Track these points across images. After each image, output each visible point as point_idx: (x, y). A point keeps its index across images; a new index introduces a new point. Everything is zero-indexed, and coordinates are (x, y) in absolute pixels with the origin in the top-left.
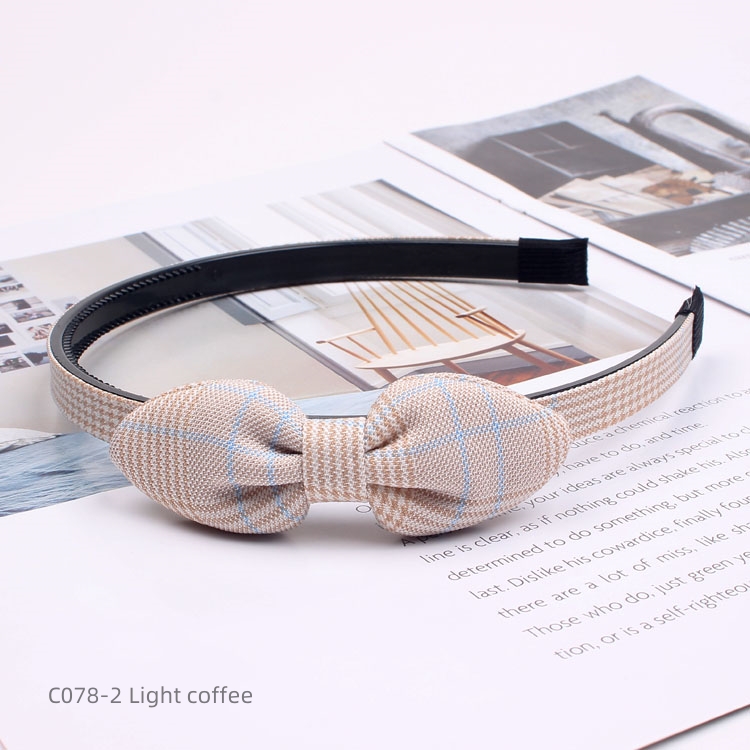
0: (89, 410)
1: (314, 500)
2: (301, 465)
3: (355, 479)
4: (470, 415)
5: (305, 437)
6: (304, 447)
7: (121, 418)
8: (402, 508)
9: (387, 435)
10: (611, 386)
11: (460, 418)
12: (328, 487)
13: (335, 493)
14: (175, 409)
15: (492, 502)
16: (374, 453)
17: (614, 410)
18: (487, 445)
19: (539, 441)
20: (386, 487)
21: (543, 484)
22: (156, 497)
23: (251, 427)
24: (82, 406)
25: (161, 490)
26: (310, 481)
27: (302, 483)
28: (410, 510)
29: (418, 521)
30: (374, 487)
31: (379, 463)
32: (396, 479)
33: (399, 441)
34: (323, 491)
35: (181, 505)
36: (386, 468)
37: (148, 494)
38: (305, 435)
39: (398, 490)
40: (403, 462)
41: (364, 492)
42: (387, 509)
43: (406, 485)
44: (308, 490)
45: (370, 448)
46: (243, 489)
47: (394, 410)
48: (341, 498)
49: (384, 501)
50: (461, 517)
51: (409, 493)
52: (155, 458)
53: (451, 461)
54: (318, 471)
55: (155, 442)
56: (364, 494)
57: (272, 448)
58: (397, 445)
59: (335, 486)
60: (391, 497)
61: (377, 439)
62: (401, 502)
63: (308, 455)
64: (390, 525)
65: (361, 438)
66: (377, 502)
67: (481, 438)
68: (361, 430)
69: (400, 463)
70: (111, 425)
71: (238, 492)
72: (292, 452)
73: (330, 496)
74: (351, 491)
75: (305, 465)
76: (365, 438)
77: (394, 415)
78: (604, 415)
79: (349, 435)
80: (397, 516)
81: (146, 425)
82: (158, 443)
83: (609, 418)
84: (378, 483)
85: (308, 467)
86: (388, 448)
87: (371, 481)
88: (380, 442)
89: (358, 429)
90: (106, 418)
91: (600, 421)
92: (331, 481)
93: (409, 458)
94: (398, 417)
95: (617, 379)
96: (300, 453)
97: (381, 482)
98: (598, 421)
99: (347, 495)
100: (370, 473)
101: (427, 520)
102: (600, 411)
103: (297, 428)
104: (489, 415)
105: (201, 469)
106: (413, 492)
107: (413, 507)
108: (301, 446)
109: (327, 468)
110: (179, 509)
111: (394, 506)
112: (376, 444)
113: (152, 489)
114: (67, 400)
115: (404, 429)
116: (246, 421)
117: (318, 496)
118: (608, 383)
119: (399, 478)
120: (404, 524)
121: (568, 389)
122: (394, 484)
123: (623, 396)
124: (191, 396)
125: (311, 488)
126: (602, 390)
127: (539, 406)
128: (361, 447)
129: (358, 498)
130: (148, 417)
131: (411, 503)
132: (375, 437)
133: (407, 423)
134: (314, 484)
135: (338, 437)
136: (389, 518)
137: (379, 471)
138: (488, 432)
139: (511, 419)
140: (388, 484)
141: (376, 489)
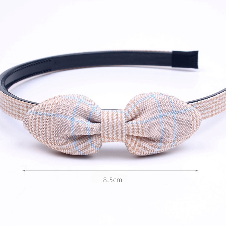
0: (14, 108)
1: (105, 142)
2: (100, 127)
3: (121, 133)
4: (165, 108)
5: (102, 117)
6: (102, 120)
7: (27, 111)
8: (139, 144)
9: (134, 116)
10: (215, 100)
11: (161, 109)
12: (111, 136)
13: (113, 138)
14: (50, 105)
15: (172, 142)
16: (128, 122)
17: (216, 110)
18: (171, 120)
19: (190, 119)
20: (133, 136)
21: (191, 136)
22: (41, 141)
23: (81, 112)
24: (11, 107)
25: (43, 138)
26: (104, 134)
27: (100, 134)
28: (141, 145)
29: (144, 149)
30: (128, 136)
31: (131, 126)
32: (137, 133)
33: (138, 118)
34: (108, 138)
35: (51, 143)
36: (133, 128)
37: (38, 139)
38: (102, 116)
39: (137, 137)
40: (140, 126)
41: (124, 138)
42: (133, 144)
43: (140, 135)
44: (103, 137)
45: (127, 121)
46: (76, 136)
47: (136, 106)
48: (115, 140)
49: (132, 141)
50: (160, 148)
51: (141, 138)
52: (41, 125)
53: (158, 126)
54: (107, 130)
55: (41, 119)
56: (124, 139)
57: (88, 121)
58: (137, 120)
59: (113, 136)
60: (135, 139)
61: (130, 118)
62: (138, 141)
63: (103, 124)
64: (134, 151)
65: (124, 117)
66: (129, 142)
67: (168, 117)
68: (124, 114)
69: (139, 127)
70: (23, 114)
71: (74, 137)
72: (97, 122)
73: (111, 140)
74: (120, 138)
75: (102, 127)
76: (125, 117)
77: (137, 108)
78: (212, 111)
79: (119, 116)
80: (137, 147)
81: (38, 112)
82: (43, 119)
83: (214, 112)
84: (130, 134)
85: (103, 128)
86: (134, 121)
87: (127, 134)
88: (131, 119)
89: (122, 114)
90: (21, 111)
91: (211, 114)
92: (112, 134)
93: (143, 124)
94: (138, 109)
95: (217, 98)
96: (100, 123)
97: (131, 134)
98: (210, 113)
99: (118, 139)
100: (127, 130)
101: (148, 149)
102: (211, 110)
103: (99, 113)
104: (172, 108)
105: (61, 128)
106: (142, 138)
107: (143, 144)
108: (101, 120)
109: (110, 129)
110: (50, 145)
111: (136, 143)
112: (130, 119)
113: (40, 137)
114: (4, 105)
115: (140, 114)
116: (79, 110)
117: (106, 140)
118: (214, 99)
119: (138, 132)
120: (139, 150)
121: (199, 100)
122: (136, 135)
123: (219, 104)
124: (57, 101)
125: (104, 137)
126: (212, 102)
127: (190, 106)
128: (124, 121)
129: (122, 141)
130: (39, 109)
131: (142, 142)
132: (129, 117)
133: (141, 111)
134: (105, 135)
135: (115, 117)
136: (134, 148)
137: (131, 130)
138: (171, 115)
139: (180, 110)
140: (133, 135)
141: (129, 137)
